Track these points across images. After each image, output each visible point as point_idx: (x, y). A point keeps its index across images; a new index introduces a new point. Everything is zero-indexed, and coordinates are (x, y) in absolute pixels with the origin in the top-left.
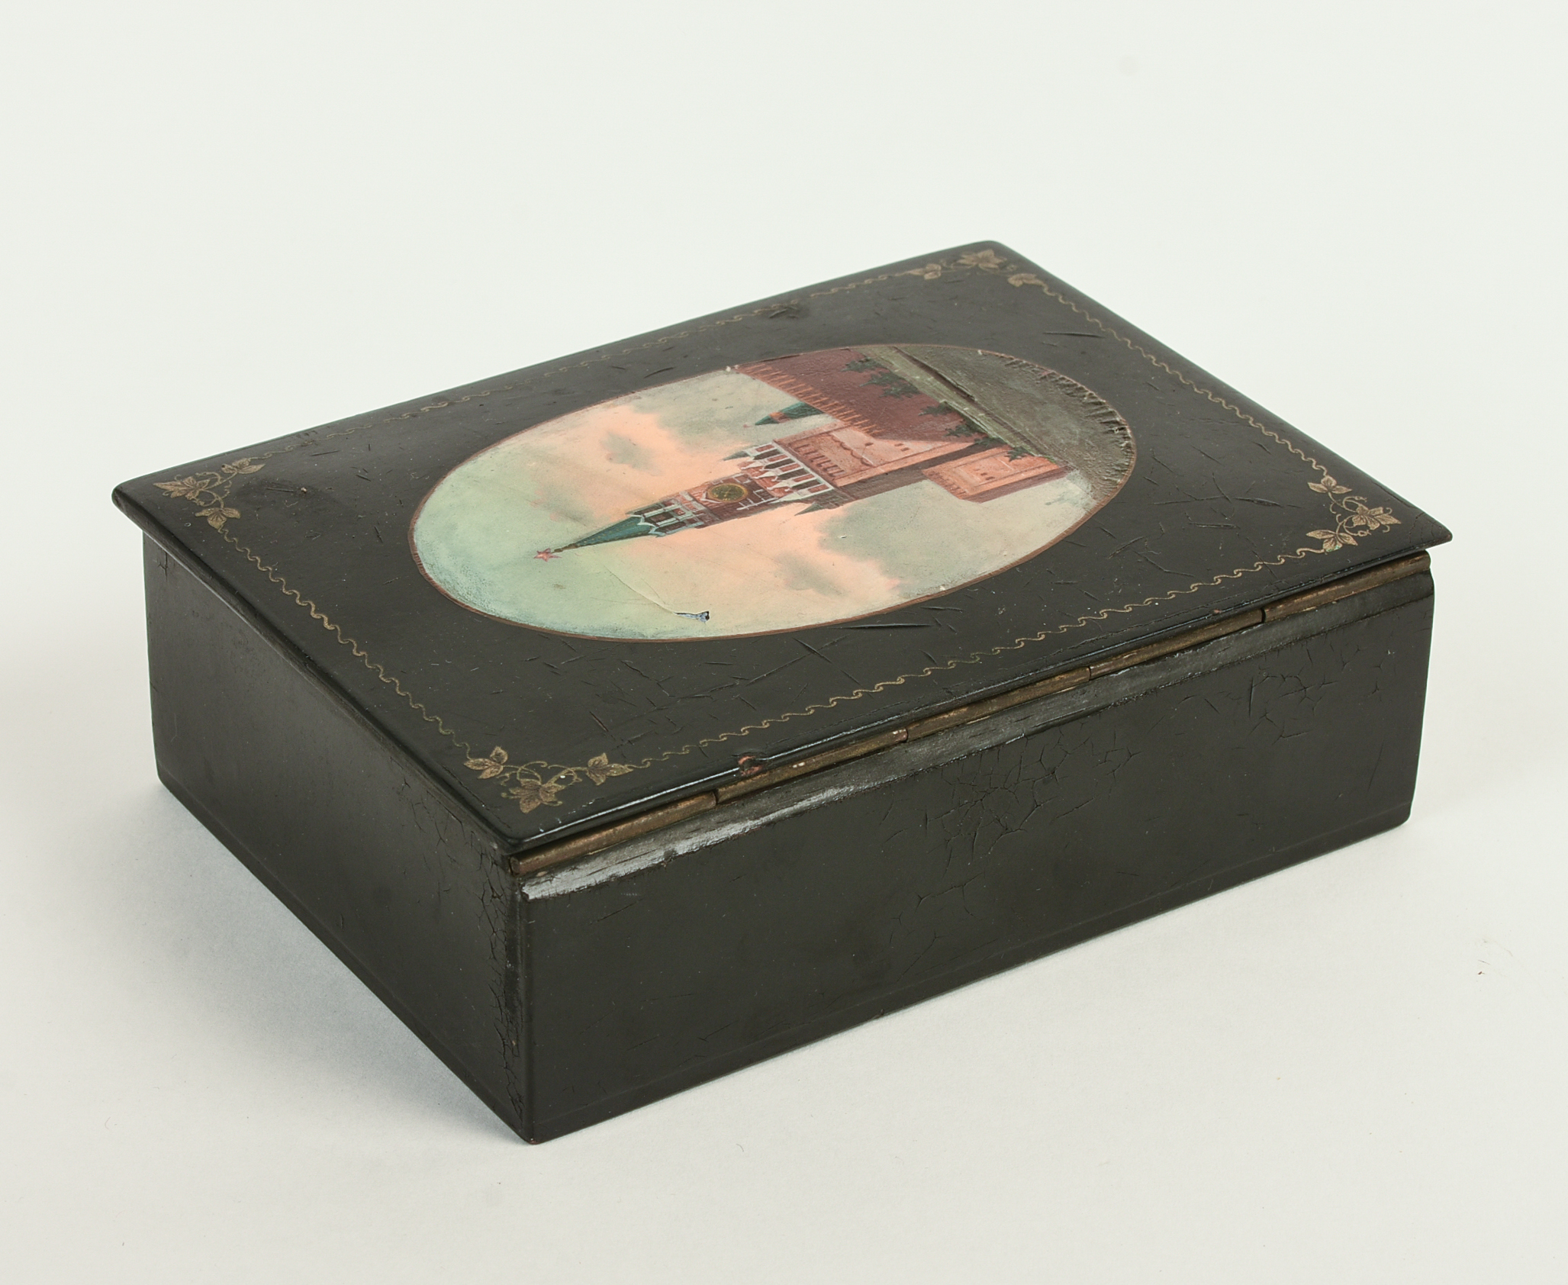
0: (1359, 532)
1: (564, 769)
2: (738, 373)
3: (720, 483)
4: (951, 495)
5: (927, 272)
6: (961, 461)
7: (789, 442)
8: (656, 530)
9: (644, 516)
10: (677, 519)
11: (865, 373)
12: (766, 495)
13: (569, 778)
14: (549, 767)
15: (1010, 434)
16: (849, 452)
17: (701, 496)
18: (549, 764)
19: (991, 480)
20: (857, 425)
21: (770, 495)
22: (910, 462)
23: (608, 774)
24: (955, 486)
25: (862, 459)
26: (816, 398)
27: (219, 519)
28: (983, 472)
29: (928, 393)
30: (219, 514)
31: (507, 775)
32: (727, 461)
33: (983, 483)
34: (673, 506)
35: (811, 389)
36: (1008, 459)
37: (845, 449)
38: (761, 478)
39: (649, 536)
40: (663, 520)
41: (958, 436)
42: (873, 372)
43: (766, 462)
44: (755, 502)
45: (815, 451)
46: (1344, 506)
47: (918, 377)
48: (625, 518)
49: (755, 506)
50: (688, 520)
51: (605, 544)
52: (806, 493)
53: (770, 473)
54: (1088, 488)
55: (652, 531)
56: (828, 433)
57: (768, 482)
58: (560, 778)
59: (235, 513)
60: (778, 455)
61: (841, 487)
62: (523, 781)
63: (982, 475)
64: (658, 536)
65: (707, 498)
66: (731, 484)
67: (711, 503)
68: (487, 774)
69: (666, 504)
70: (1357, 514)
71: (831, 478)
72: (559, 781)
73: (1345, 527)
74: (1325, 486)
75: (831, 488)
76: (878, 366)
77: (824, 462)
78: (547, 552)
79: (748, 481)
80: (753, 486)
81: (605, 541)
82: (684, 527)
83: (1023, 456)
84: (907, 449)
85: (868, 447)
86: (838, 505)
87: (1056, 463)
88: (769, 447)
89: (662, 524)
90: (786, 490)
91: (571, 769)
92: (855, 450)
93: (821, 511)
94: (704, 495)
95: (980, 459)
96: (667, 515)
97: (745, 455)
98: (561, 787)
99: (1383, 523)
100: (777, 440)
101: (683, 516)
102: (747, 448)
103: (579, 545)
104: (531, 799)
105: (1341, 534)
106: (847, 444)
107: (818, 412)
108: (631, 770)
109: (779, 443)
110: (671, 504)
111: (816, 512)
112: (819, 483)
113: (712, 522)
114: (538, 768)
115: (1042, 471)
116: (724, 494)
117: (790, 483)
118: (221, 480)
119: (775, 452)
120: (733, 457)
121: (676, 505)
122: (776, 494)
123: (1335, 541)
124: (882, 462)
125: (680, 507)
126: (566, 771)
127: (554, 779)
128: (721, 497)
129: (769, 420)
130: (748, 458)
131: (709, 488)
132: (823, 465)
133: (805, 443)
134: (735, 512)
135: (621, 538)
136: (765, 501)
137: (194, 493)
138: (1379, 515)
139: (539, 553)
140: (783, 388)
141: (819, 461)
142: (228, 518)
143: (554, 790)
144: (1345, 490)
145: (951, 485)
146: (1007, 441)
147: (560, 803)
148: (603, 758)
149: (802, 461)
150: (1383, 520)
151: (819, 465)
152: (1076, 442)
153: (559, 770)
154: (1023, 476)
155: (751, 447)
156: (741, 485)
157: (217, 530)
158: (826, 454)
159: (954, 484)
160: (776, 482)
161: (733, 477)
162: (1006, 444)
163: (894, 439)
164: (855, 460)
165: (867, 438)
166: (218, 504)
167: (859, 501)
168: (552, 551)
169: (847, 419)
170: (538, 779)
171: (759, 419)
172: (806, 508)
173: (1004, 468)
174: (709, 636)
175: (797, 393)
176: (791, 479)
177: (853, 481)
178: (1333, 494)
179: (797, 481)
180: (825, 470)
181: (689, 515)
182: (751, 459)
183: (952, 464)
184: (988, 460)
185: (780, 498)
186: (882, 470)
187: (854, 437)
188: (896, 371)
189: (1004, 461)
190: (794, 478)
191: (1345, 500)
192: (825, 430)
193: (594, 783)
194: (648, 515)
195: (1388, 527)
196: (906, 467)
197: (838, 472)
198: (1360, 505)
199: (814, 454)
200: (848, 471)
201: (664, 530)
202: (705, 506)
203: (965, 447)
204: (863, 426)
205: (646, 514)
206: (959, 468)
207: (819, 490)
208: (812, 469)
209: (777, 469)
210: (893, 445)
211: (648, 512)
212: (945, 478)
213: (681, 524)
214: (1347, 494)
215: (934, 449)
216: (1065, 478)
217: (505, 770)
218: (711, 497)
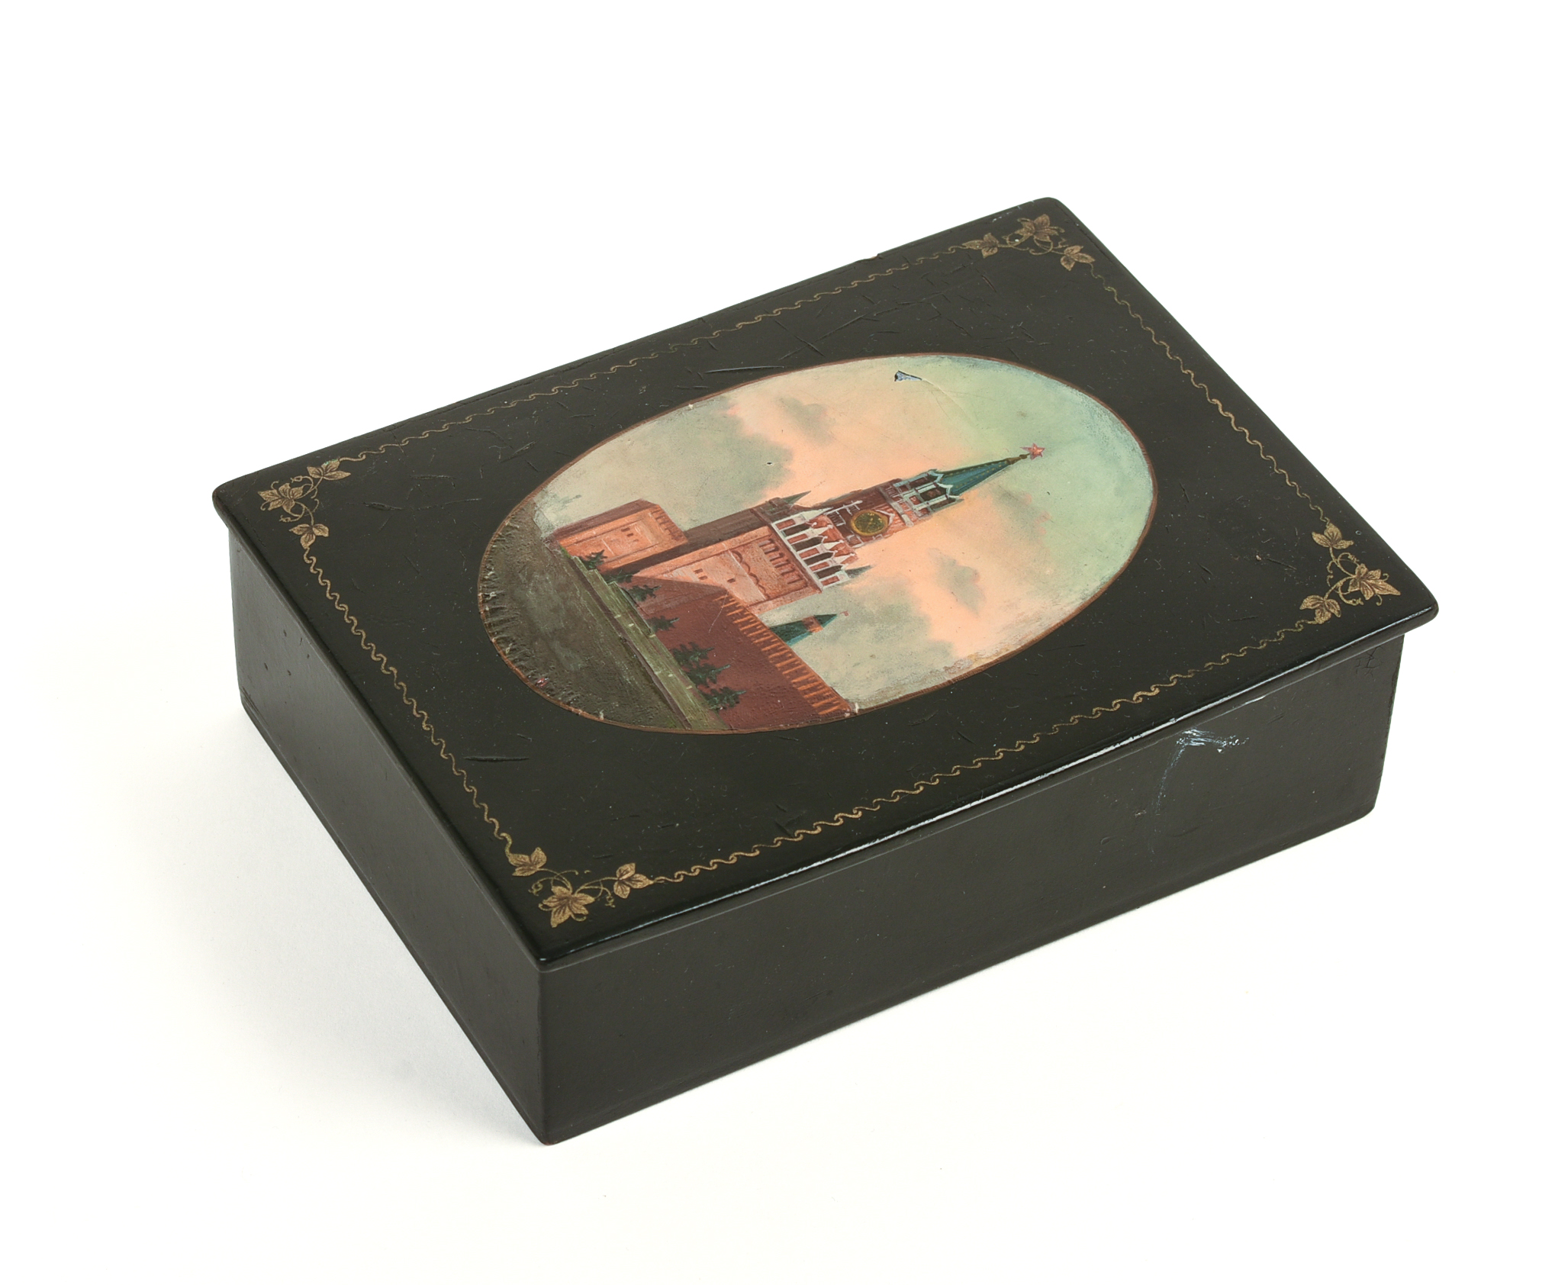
0: (301, 480)
1: (1016, 246)
2: (847, 700)
3: (875, 536)
4: (665, 511)
5: (629, 879)
6: (650, 552)
7: (807, 588)
8: (936, 478)
9: (946, 496)
10: (917, 491)
11: (723, 685)
12: (834, 518)
13: (1012, 239)
14: (1028, 249)
15: (595, 586)
16: (752, 571)
17: (894, 520)
18: (1028, 251)
19: (626, 527)
20: (740, 607)
21: (831, 519)
22: (696, 554)
23: (981, 241)
24: (660, 521)
25: (740, 562)
26: (775, 650)
27: (1331, 534)
28: (631, 537)
29: (665, 650)
30: (1333, 540)
31: (1060, 246)
32: (868, 565)
33: (632, 524)
34: (920, 508)
35: (778, 665)
36: (604, 554)
37: (755, 576)
38: (837, 541)
39: (942, 471)
40: (931, 490)
41: (645, 586)
42: (713, 687)
43: (831, 562)
44: (845, 510)
45: (783, 574)
46: (304, 507)
47: (671, 675)
48: (964, 495)
49: (846, 505)
50: (908, 490)
51: (983, 463)
52: (798, 519)
53: (829, 546)
54: (538, 516)
55: (940, 477)
56: (769, 598)
57: (831, 535)
58: (1019, 239)
59: (1317, 538)
60: (819, 570)
61: (765, 525)
62: (1048, 239)
63: (632, 534)
64: (935, 471)
65: (888, 517)
66: (866, 534)
67: (885, 510)
68: (1077, 249)
69: (926, 512)
70: (295, 500)
71: (773, 537)
72: (1019, 237)
73: (312, 485)
74: (313, 533)
75: (773, 525)
76: (706, 696)
77: (777, 558)
78: (1034, 455)
79: (849, 537)
80: (846, 531)
81: (982, 466)
82: (912, 480)
83: (589, 557)
84: (697, 572)
85: (733, 577)
86: (770, 502)
87: (560, 547)
88: (826, 583)
89: (930, 486)
90: (815, 524)
91: (1010, 246)
92: (746, 573)
93: (787, 496)
94: (891, 521)
95: (631, 554)
96: (926, 497)
97: (849, 572)
98: (1018, 232)
99: (275, 491)
100: (818, 591)
101: (911, 494)
102: (847, 583)
103: (1006, 462)
104: (1042, 225)
105: (318, 477)
106: (751, 581)
107: (774, 629)
108: (964, 244)
109: (816, 588)
110: (922, 510)
111: (790, 495)
112: (785, 531)
113: (886, 486)
114: (1038, 250)
115: (577, 537)
116: (873, 521)
117: (812, 533)
118: (1336, 589)
119: (820, 575)
120: (861, 570)
121: (917, 509)
122: (825, 518)
123: (327, 470)
124: (723, 555)
125: (914, 507)
126: (1015, 245)
127: (1023, 240)
128: (876, 517)
129: (822, 620)
130: (848, 568)
131: (887, 529)
132: (778, 556)
133: (792, 586)
134: (865, 498)
135: (968, 469)
136: (836, 510)
137: (1359, 573)
138: (274, 501)
139: (1040, 454)
140: (804, 670)
141: (781, 561)
142: (1322, 533)
143: (1024, 229)
144: (295, 530)
145: (664, 523)
146: (600, 577)
147: (1019, 220)
148: (985, 254)
149: (797, 560)
150: (273, 494)
151: (782, 555)
152: (537, 576)
153: (1020, 245)
154: (594, 532)
155: (843, 584)
156: (855, 533)
157: (1331, 522)
158: (773, 569)
159: (660, 524)
160: (824, 534)
161: (863, 543)
162: (602, 576)
163: (707, 586)
164: (747, 561)
165: (731, 588)
166: (1337, 552)
167: (750, 507)
168: (1029, 457)
169: (749, 617)
170: (1037, 240)
171: (833, 622)
172: (799, 501)
173: (609, 542)
174: (896, 358)
175: (793, 659)
176: (810, 538)
177: (753, 532)
178: (310, 524)
179: (805, 536)
180: (777, 549)
181: (906, 496)
182: (846, 567)
183: (659, 550)
184: (624, 554)
185: (822, 514)
186: (725, 545)
187: (745, 593)
188: (690, 687)
189: (609, 552)
190: (806, 539)
191: (300, 516)
192: (771, 602)
193: (992, 234)
194: (942, 498)
195: (272, 487)
196: (701, 547)
197: (765, 545)
198: (289, 511)
199: (786, 570)
200: (756, 546)
201: (930, 478)
202: (891, 507)
203: (642, 571)
204: (734, 607)
205: (945, 499)
206: (651, 543)
207: (785, 522)
208: (788, 549)
209: (821, 553)
210: (709, 578)
211: (944, 501)
212: (667, 532)
213: (915, 484)
214: (295, 524)
215: (671, 571)
216: (556, 528)
217: (1062, 250)
218: (885, 518)
